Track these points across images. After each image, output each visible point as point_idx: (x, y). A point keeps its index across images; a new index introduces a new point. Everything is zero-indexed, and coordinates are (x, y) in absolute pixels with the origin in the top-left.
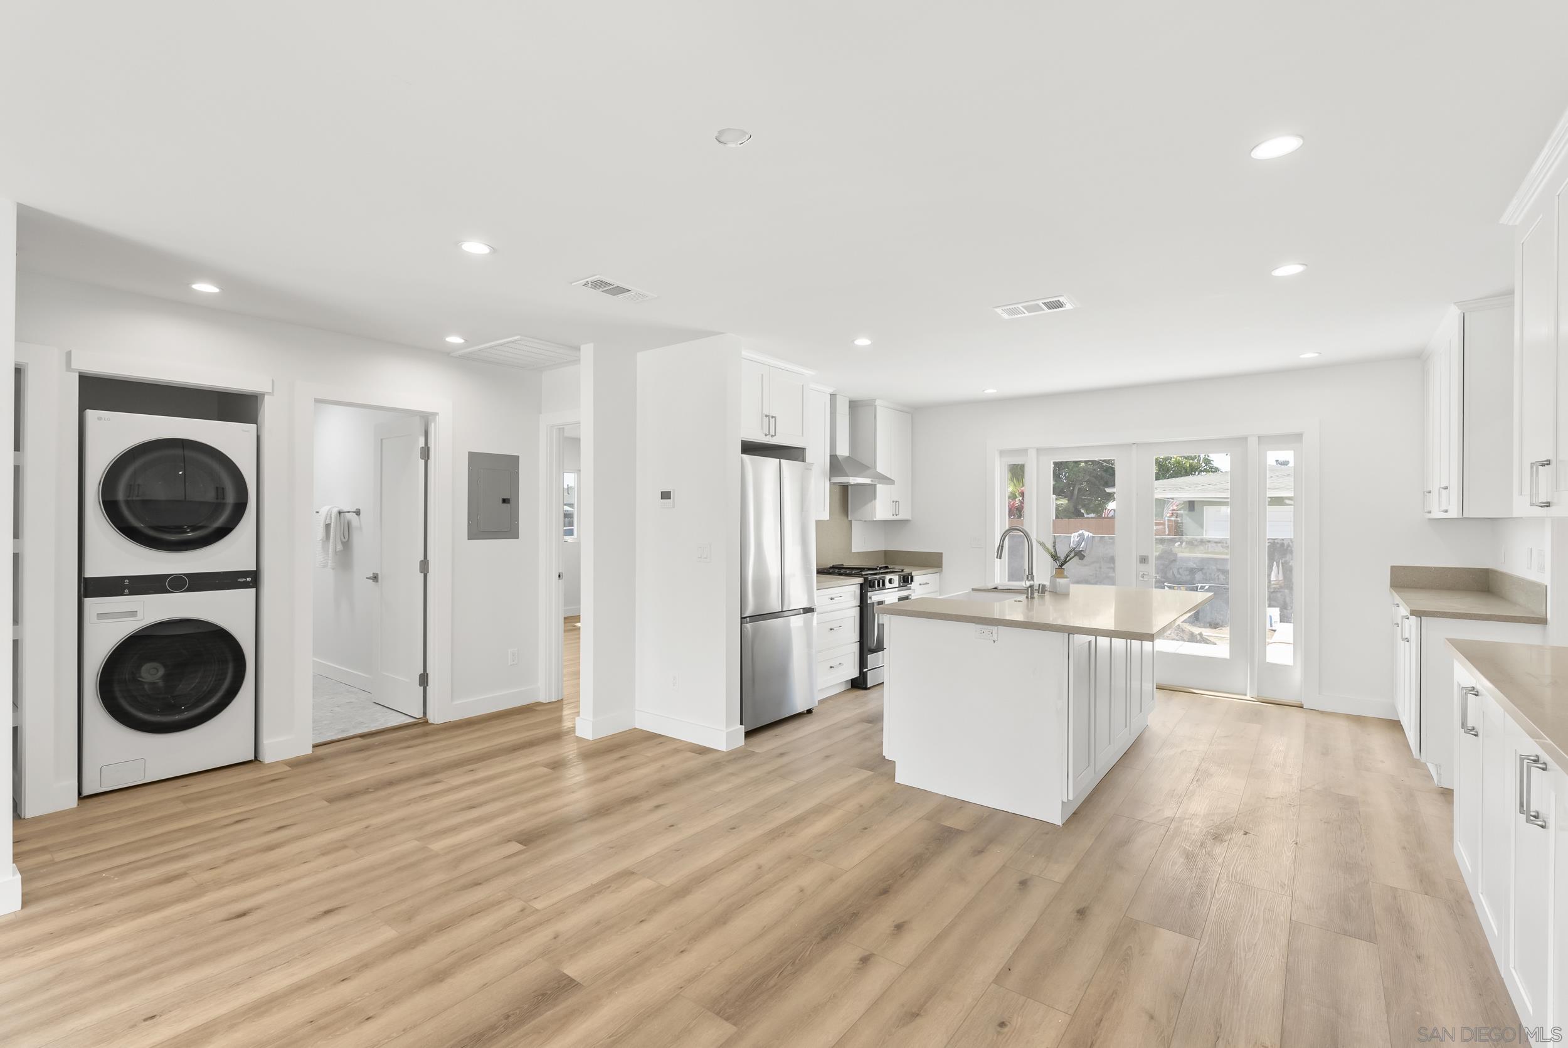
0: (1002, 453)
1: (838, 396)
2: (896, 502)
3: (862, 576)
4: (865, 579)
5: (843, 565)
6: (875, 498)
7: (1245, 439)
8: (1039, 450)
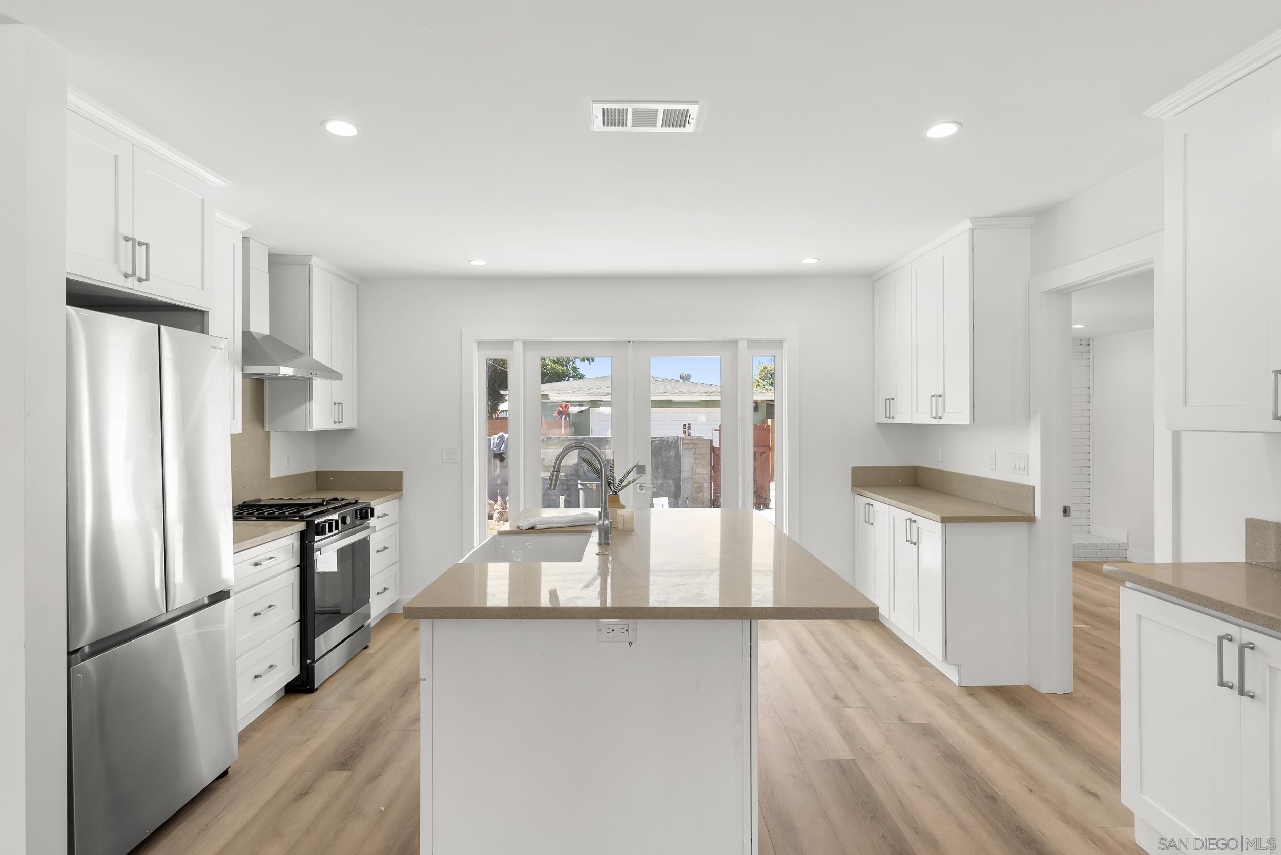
0: (481, 344)
1: (251, 239)
2: (340, 404)
3: (302, 519)
4: (310, 524)
5: (260, 500)
6: (310, 399)
7: (735, 343)
8: (526, 344)
